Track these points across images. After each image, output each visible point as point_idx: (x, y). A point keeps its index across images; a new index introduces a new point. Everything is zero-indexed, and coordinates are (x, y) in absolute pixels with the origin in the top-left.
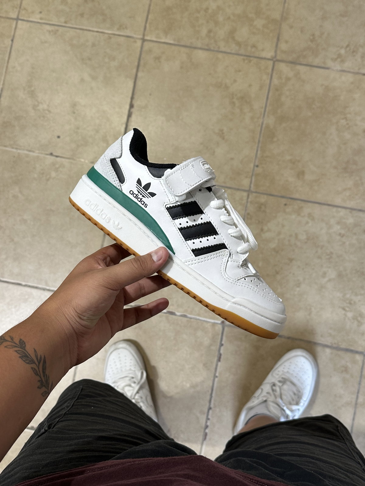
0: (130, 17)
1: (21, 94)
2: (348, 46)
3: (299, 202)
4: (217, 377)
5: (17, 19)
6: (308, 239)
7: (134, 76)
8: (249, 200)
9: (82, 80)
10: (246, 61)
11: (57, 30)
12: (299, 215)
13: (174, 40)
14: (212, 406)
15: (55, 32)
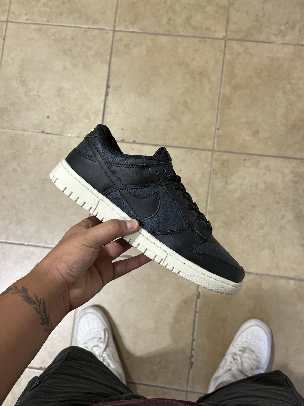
0: (102, 13)
1: (15, 84)
2: (287, 23)
3: (256, 157)
4: (197, 312)
5: (7, 21)
6: (266, 188)
7: (108, 62)
8: (214, 158)
9: (65, 68)
10: (202, 42)
11: (42, 28)
12: (257, 167)
13: (140, 29)
14: (195, 338)
15: (39, 30)
